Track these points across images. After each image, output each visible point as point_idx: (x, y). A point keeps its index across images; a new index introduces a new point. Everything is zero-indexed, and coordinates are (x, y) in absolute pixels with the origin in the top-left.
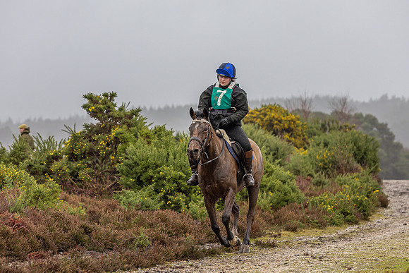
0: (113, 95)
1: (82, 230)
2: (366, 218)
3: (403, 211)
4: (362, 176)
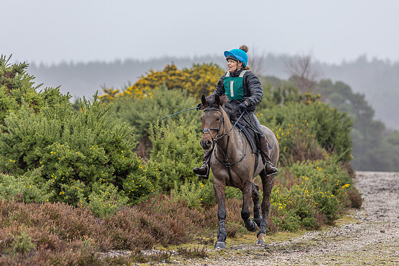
3: (381, 213)
4: (327, 165)
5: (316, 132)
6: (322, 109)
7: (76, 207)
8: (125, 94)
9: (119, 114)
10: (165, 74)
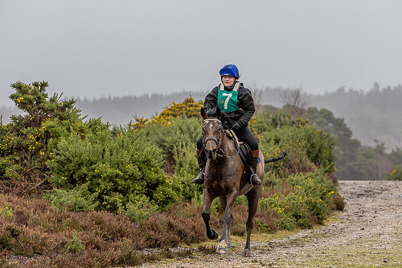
0: (44, 85)
1: (9, 233)
2: (320, 222)
3: (361, 214)
4: (316, 176)
5: (306, 150)
6: (311, 131)
7: (117, 214)
8: (154, 122)
9: (148, 138)
10: (184, 105)
